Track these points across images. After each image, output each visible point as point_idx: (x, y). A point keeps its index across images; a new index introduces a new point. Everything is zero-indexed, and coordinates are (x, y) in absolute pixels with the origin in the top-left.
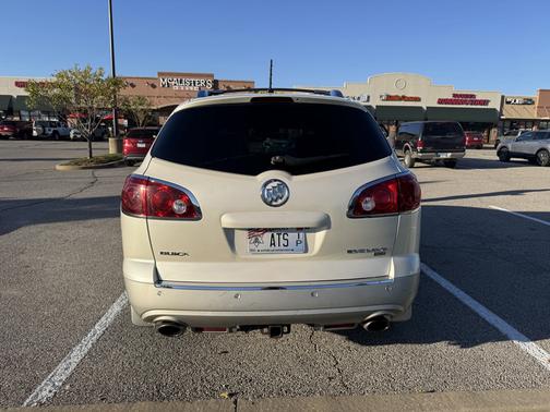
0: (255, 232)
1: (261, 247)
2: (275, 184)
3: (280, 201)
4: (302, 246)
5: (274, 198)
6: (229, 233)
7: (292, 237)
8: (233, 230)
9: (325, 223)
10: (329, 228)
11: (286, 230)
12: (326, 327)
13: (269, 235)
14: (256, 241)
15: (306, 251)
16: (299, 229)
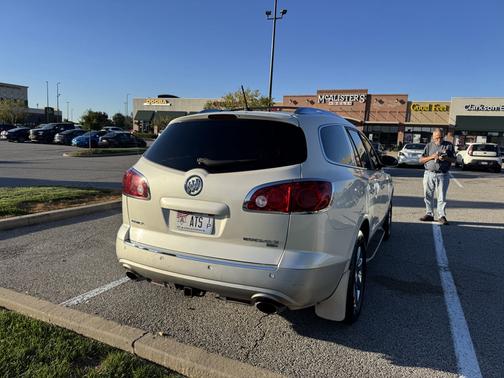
0: (182, 213)
1: (184, 225)
2: (194, 179)
3: (196, 192)
4: (210, 228)
5: (192, 189)
6: (166, 212)
7: (205, 220)
8: (168, 210)
9: (225, 213)
10: (229, 217)
11: (202, 215)
12: (228, 299)
13: (190, 216)
14: (182, 220)
15: (213, 232)
16: (210, 215)
